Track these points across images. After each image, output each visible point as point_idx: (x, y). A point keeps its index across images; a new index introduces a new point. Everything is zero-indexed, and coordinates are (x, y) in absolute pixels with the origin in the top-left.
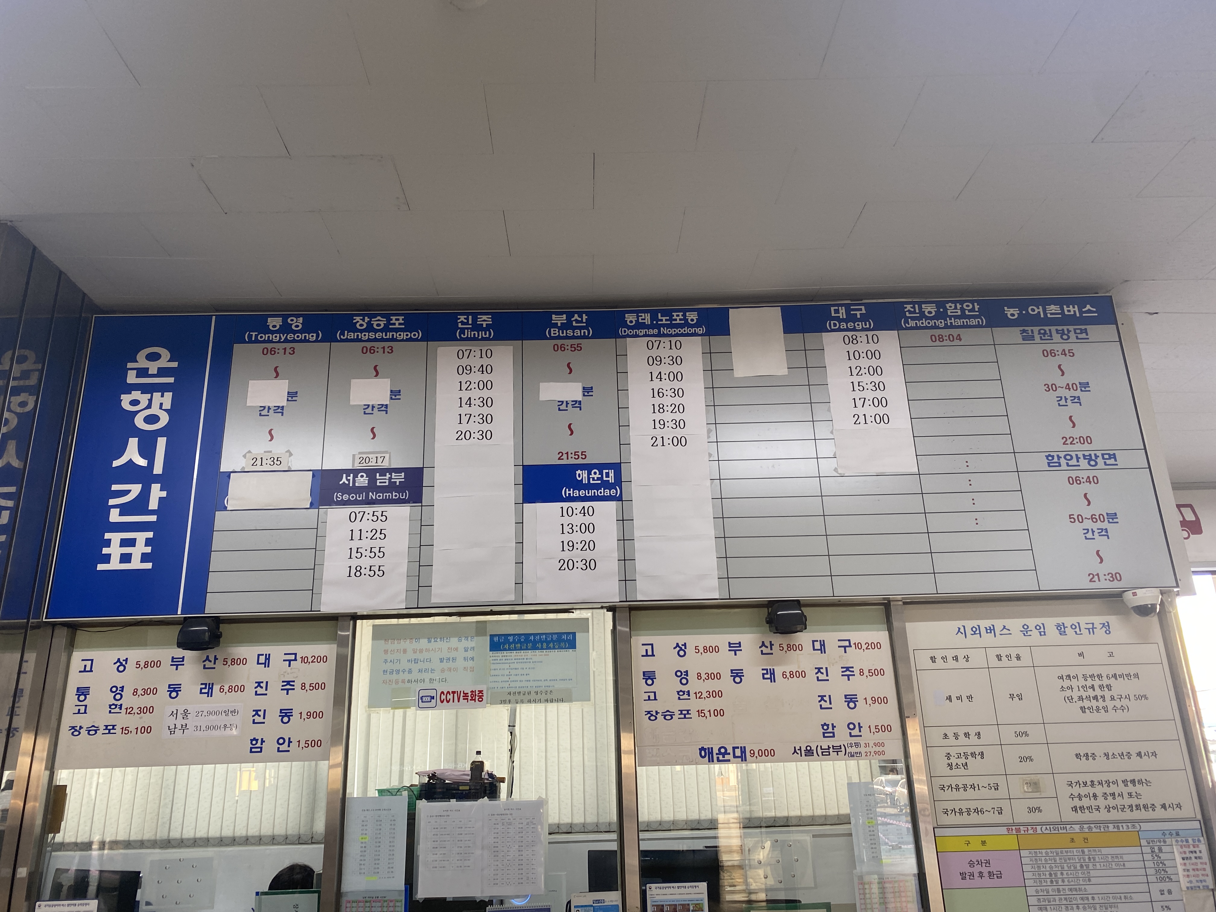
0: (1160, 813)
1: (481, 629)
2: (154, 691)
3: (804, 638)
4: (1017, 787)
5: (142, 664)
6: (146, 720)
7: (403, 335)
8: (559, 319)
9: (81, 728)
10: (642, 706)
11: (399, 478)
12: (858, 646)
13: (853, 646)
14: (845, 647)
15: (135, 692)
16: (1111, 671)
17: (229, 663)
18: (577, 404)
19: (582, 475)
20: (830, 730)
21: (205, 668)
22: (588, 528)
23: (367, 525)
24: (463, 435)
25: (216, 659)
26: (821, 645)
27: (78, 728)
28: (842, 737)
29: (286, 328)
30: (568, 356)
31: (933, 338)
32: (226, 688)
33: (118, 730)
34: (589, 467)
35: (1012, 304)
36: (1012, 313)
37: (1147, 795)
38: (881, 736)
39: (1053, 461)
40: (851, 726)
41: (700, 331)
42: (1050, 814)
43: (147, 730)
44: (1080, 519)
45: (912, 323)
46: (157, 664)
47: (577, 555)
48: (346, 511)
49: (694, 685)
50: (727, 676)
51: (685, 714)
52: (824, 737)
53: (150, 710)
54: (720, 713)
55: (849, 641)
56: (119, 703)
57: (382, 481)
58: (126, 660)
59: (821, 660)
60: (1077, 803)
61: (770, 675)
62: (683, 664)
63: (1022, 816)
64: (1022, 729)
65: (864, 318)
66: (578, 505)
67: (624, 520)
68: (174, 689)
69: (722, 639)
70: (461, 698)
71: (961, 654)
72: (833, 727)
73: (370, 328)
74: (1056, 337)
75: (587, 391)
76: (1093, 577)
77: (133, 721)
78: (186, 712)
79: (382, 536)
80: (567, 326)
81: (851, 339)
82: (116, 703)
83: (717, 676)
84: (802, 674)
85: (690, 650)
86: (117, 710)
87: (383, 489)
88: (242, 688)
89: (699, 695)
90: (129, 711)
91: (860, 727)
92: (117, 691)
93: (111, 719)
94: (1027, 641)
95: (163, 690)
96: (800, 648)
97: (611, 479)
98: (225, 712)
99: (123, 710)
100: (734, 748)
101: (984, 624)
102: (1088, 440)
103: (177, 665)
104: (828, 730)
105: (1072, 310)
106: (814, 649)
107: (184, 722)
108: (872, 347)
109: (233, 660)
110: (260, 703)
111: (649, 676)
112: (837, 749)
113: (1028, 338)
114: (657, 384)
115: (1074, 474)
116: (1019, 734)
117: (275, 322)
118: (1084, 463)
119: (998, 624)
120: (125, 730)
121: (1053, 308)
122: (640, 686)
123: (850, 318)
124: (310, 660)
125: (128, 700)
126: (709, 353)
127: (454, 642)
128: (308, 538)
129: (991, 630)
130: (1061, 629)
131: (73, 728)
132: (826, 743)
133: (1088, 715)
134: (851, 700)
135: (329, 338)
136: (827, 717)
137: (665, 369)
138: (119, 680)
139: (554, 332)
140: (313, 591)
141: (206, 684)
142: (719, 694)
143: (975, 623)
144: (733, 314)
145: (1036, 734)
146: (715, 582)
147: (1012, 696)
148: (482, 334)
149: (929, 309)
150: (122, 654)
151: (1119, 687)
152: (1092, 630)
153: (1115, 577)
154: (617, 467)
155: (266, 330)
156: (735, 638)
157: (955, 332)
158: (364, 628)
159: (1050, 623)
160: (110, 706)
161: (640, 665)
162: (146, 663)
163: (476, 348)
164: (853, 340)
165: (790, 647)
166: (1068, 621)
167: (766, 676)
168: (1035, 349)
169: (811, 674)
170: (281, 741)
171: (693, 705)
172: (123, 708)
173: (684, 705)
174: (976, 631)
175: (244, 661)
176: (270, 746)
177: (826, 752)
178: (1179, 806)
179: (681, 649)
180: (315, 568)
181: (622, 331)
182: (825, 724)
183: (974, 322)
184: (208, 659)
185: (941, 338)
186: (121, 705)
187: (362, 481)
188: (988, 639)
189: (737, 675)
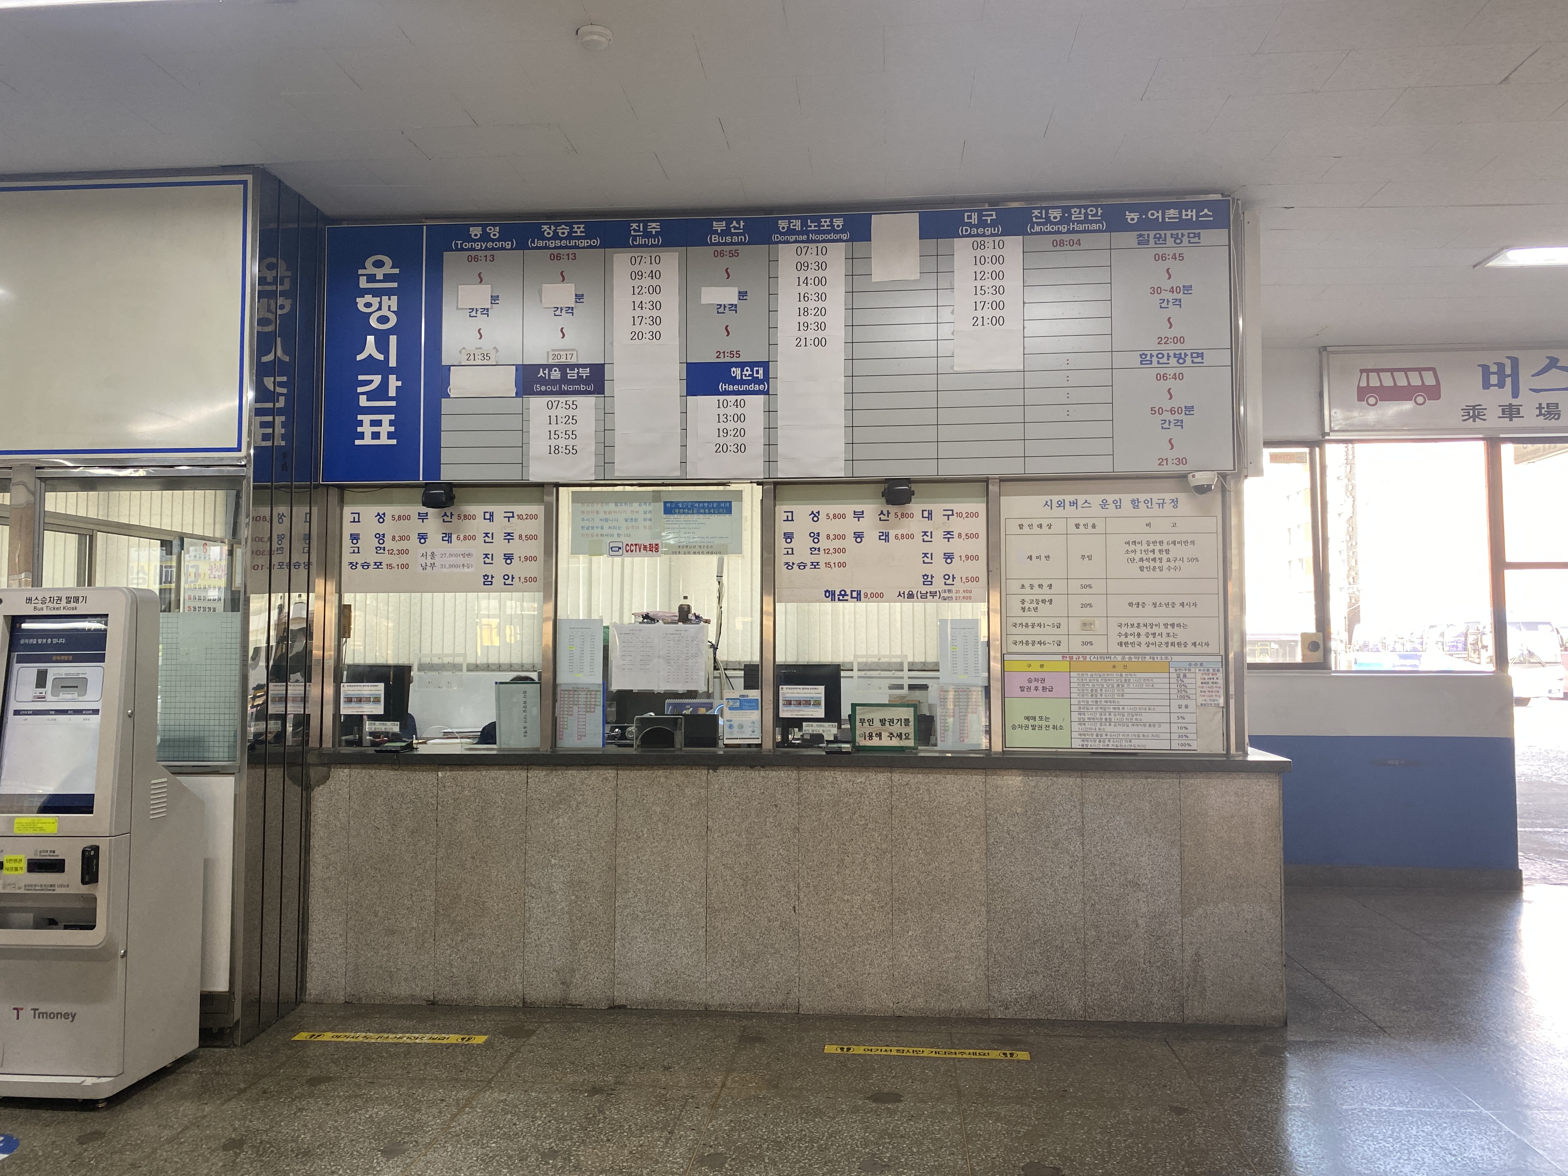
0: (1190, 649)
1: (656, 497)
2: (408, 538)
3: (915, 507)
4: (1075, 626)
5: (397, 518)
6: (404, 559)
7: (584, 243)
8: (719, 226)
9: (357, 563)
10: (781, 558)
11: (585, 373)
12: (959, 515)
13: (955, 515)
14: (948, 516)
15: (394, 538)
16: (1171, 538)
17: (462, 518)
18: (733, 307)
19: (736, 372)
20: (929, 579)
21: (444, 521)
22: (740, 418)
23: (561, 412)
24: (637, 336)
25: (452, 515)
26: (929, 514)
27: (355, 564)
28: (938, 585)
29: (485, 237)
30: (726, 261)
31: (1055, 243)
32: (462, 537)
33: (384, 566)
34: (742, 365)
35: (1132, 208)
36: (1132, 217)
37: (1180, 635)
38: (969, 585)
39: (1145, 359)
40: (946, 577)
41: (845, 237)
42: (1099, 646)
43: (405, 566)
44: (1161, 411)
45: (1037, 229)
46: (408, 518)
47: (729, 439)
48: (545, 399)
49: (823, 544)
50: (850, 537)
51: (815, 565)
52: (924, 584)
53: (407, 552)
54: (843, 565)
55: (952, 510)
56: (382, 546)
57: (572, 375)
58: (384, 514)
59: (927, 525)
60: (1123, 639)
61: (885, 537)
62: (815, 528)
63: (1076, 646)
64: (1088, 582)
65: (994, 224)
66: (732, 398)
67: (770, 411)
68: (422, 537)
69: (848, 509)
70: (642, 549)
71: (1045, 523)
72: (932, 577)
73: (556, 237)
74: (1170, 241)
75: (742, 295)
76: (1162, 461)
77: (395, 560)
78: (433, 554)
79: (574, 422)
80: (726, 232)
81: (979, 245)
82: (380, 546)
83: (843, 537)
84: (911, 536)
85: (822, 516)
86: (382, 551)
87: (572, 382)
88: (473, 538)
89: (827, 551)
90: (391, 552)
91: (954, 578)
92: (381, 537)
93: (378, 558)
94: (1104, 513)
95: (414, 538)
96: (911, 516)
97: (761, 376)
98: (462, 555)
99: (386, 552)
100: (852, 591)
101: (1069, 498)
102: (1181, 340)
103: (423, 519)
104: (927, 579)
106: (923, 517)
107: (432, 561)
108: (998, 252)
109: (465, 516)
110: (488, 548)
111: (789, 536)
112: (933, 594)
113: (1143, 242)
114: (803, 289)
115: (1162, 371)
116: (1084, 587)
117: (476, 232)
118: (1173, 361)
119: (1081, 499)
120: (390, 566)
121: (1172, 213)
122: (781, 543)
123: (982, 224)
124: (525, 517)
125: (388, 544)
126: (851, 258)
127: (636, 506)
128: (516, 422)
129: (1074, 503)
130: (1135, 503)
131: (351, 563)
132: (925, 589)
133: (1146, 573)
134: (948, 557)
135: (522, 246)
136: (928, 570)
137: (811, 274)
138: (381, 529)
139: (715, 238)
140: (523, 465)
141: (446, 534)
142: (843, 551)
143: (1061, 498)
144: (877, 220)
145: (1098, 586)
146: (842, 464)
147: (1083, 557)
148: (652, 241)
149: (1055, 214)
150: (381, 509)
151: (1176, 551)
152: (1162, 504)
153: (1181, 461)
154: (765, 365)
155: (470, 239)
156: (859, 508)
157: (1075, 237)
158: (565, 494)
159: (1127, 498)
160: (376, 548)
161: (782, 527)
162: (399, 517)
163: (646, 254)
164: (982, 246)
165: (903, 515)
166: (1142, 497)
167: (881, 538)
168: (1148, 253)
169: (919, 536)
170: (506, 577)
171: (822, 558)
172: (386, 549)
173: (814, 558)
174: (1061, 504)
175: (474, 517)
176: (498, 581)
177: (924, 596)
178: (1207, 644)
179: (815, 516)
180: (523, 446)
181: (775, 237)
182: (926, 575)
183: (1095, 227)
184: (445, 515)
185: (1062, 243)
186: (384, 548)
187: (556, 375)
188: (1070, 510)
189: (859, 536)
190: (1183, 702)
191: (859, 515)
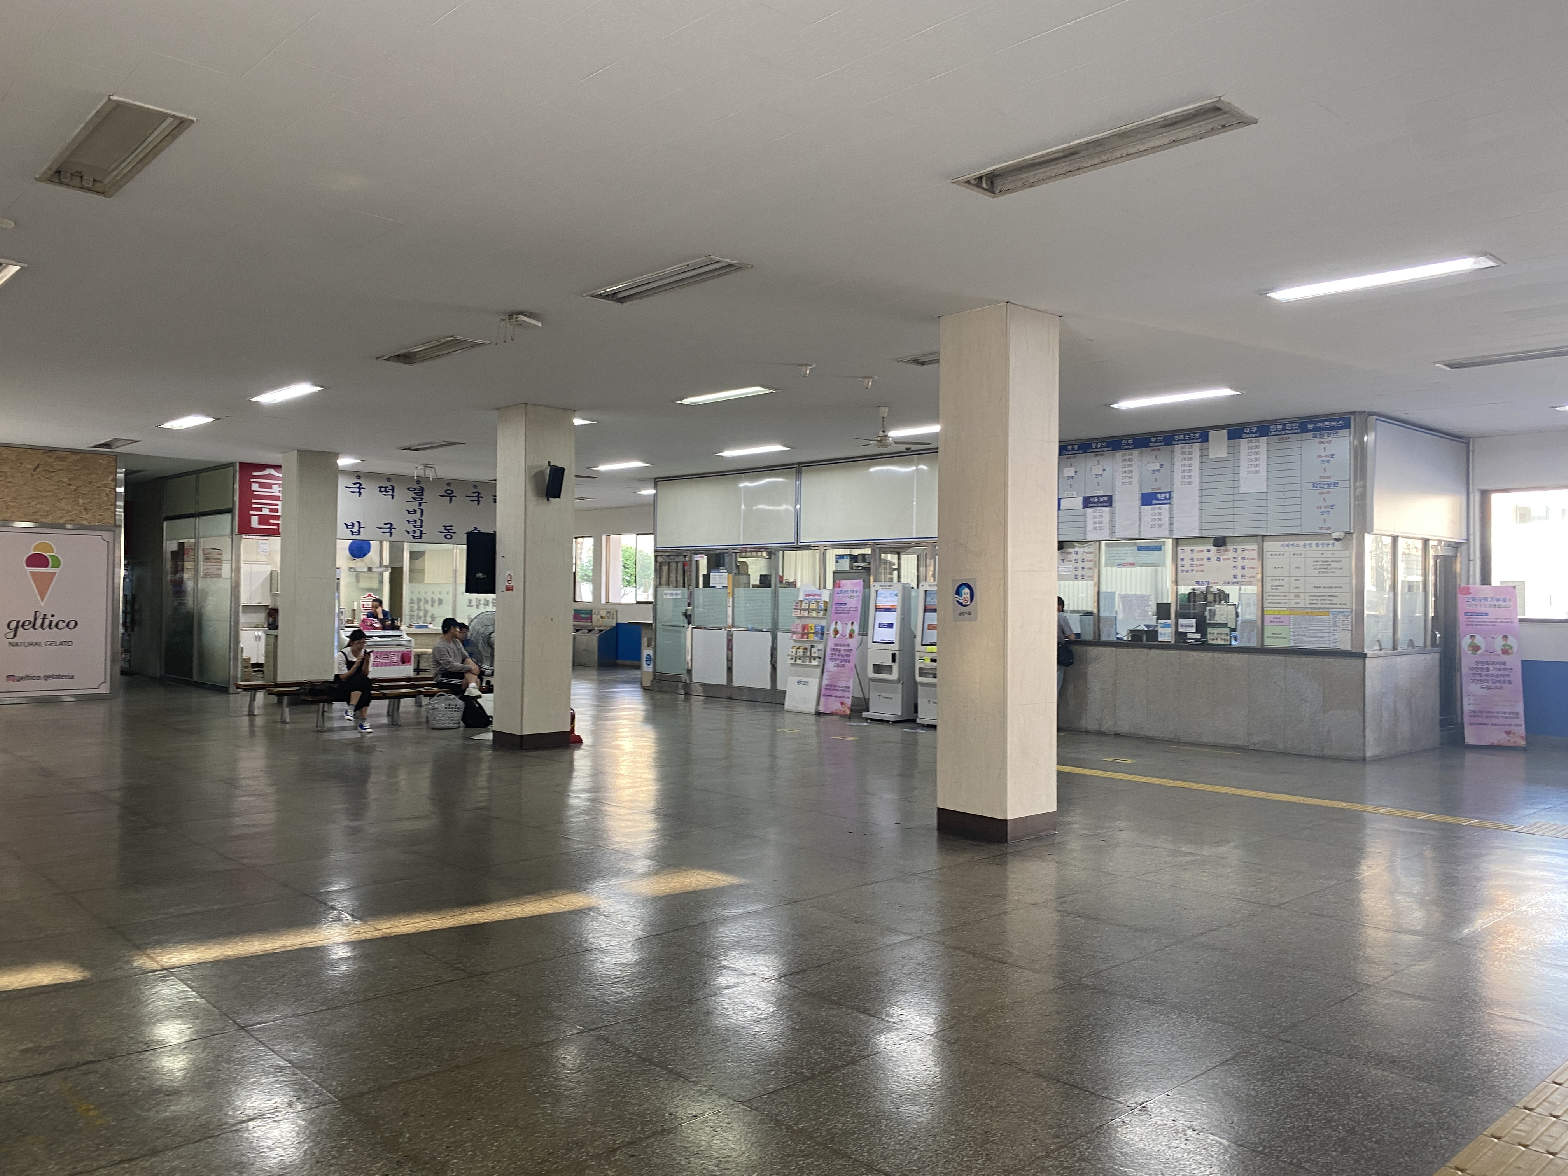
0: (1338, 606)
1: (1134, 544)
3: (1230, 547)
4: (1292, 596)
7: (1106, 449)
8: (1153, 439)
10: (1180, 568)
11: (1106, 499)
12: (1248, 550)
13: (1246, 550)
14: (1243, 551)
16: (1332, 559)
17: (1068, 553)
18: (1158, 471)
19: (1159, 496)
22: (1160, 514)
23: (1097, 514)
24: (1124, 484)
25: (1064, 552)
26: (1235, 550)
28: (1239, 579)
29: (1073, 449)
30: (1156, 453)
31: (1280, 439)
34: (1161, 493)
35: (1311, 423)
36: (1311, 426)
37: (1335, 600)
38: (1251, 579)
39: (1315, 486)
40: (1242, 576)
41: (1200, 440)
42: (1302, 605)
44: (1320, 507)
45: (1273, 433)
47: (1156, 523)
48: (1092, 509)
49: (1195, 562)
50: (1206, 560)
51: (1192, 571)
52: (1234, 579)
54: (1203, 571)
55: (1244, 549)
57: (1101, 500)
59: (1235, 555)
60: (1311, 602)
61: (1219, 559)
62: (1192, 556)
63: (1293, 605)
64: (1298, 578)
65: (1256, 432)
66: (1157, 506)
67: (1171, 511)
69: (1205, 548)
71: (1282, 553)
72: (1237, 576)
73: (1096, 448)
74: (1326, 436)
75: (1162, 465)
76: (1321, 528)
79: (1102, 517)
80: (1156, 442)
83: (1202, 560)
84: (1229, 559)
85: (1195, 551)
87: (1102, 502)
88: (1071, 561)
89: (1197, 565)
91: (1245, 576)
94: (1305, 549)
96: (1229, 551)
97: (1168, 497)
98: (1068, 567)
100: (1206, 582)
101: (1291, 543)
102: (1329, 477)
104: (1235, 577)
105: (1334, 424)
106: (1233, 552)
108: (1257, 444)
110: (1076, 565)
111: (1182, 559)
112: (1237, 582)
113: (1315, 436)
114: (1184, 462)
115: (1321, 491)
116: (1298, 580)
117: (1070, 448)
118: (1326, 486)
119: (1296, 543)
121: (1327, 423)
122: (1180, 562)
123: (1251, 433)
124: (1091, 553)
126: (1201, 449)
127: (1127, 548)
128: (1082, 518)
129: (1293, 545)
130: (1317, 545)
132: (1234, 581)
133: (1321, 574)
134: (1243, 567)
135: (1085, 452)
136: (1235, 573)
137: (1186, 456)
139: (1152, 444)
140: (1085, 534)
142: (1202, 565)
143: (1287, 543)
144: (1212, 434)
145: (1302, 580)
146: (1197, 531)
147: (1296, 567)
148: (1130, 447)
149: (1280, 427)
151: (1334, 565)
152: (1328, 545)
153: (1329, 528)
154: (1169, 493)
155: (1067, 450)
156: (1209, 548)
157: (1287, 436)
158: (1103, 543)
159: (1314, 542)
161: (1180, 556)
163: (1128, 452)
164: (1251, 442)
165: (1226, 551)
166: (1320, 542)
167: (1217, 558)
168: (1317, 440)
169: (1232, 559)
170: (1083, 576)
171: (1195, 568)
173: (1192, 568)
174: (1288, 545)
175: (1070, 553)
176: (1080, 577)
177: (1234, 583)
178: (1345, 604)
179: (1192, 551)
180: (1085, 527)
181: (1174, 443)
182: (1234, 575)
183: (1296, 431)
185: (1282, 439)
187: (1096, 500)
188: (1291, 548)
189: (1209, 559)
190: (1335, 628)
191: (1209, 550)
